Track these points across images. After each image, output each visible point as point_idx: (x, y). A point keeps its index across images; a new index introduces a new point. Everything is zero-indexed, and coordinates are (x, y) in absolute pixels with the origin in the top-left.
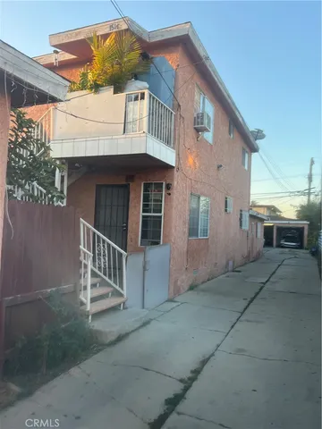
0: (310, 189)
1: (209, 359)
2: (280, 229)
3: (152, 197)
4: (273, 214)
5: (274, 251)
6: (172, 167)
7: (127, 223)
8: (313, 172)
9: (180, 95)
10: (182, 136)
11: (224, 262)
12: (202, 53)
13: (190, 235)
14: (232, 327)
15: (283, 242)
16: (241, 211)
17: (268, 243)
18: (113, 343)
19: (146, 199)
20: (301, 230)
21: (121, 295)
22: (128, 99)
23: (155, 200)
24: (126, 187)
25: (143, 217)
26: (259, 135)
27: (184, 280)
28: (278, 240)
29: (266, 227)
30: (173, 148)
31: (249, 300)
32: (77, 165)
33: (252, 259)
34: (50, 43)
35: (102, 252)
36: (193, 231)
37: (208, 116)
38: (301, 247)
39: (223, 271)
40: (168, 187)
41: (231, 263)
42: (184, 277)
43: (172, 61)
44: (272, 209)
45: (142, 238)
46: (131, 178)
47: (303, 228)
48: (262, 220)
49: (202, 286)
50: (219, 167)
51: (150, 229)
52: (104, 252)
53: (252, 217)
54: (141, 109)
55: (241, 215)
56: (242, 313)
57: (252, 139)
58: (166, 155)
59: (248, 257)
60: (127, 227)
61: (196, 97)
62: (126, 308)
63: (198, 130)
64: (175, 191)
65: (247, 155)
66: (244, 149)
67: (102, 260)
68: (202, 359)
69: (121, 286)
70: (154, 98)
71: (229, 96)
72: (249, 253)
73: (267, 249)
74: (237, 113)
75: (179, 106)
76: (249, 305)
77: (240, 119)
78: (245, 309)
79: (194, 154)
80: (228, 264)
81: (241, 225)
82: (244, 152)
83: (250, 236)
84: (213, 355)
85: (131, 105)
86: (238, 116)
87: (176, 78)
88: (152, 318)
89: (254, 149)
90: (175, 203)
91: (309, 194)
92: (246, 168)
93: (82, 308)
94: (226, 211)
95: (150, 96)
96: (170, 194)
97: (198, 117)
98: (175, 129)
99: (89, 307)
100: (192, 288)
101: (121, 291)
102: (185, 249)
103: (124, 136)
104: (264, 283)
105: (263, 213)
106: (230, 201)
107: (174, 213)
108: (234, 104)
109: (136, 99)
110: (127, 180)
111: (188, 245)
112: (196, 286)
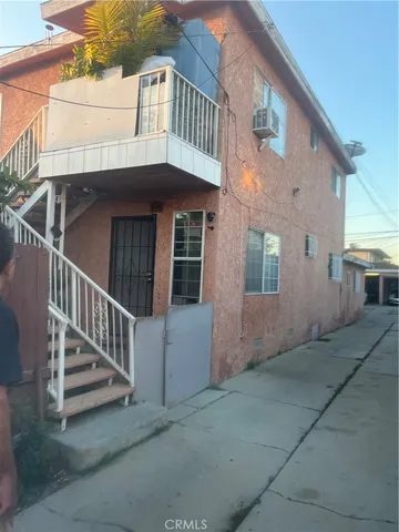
1: (250, 508)
2: (389, 281)
3: (188, 233)
4: (379, 261)
5: (379, 311)
6: (216, 188)
7: (153, 272)
9: (228, 80)
10: (233, 141)
11: (305, 326)
12: (262, 18)
13: (247, 288)
14: (302, 440)
15: (392, 298)
16: (331, 255)
17: (372, 298)
18: (92, 470)
19: (180, 235)
21: (127, 383)
22: (143, 83)
23: (192, 238)
24: (152, 219)
25: (176, 262)
26: (356, 149)
27: (239, 355)
28: (386, 295)
29: (368, 278)
30: (217, 159)
31: (336, 387)
32: (85, 190)
33: (348, 321)
34: (43, 15)
35: (101, 314)
36: (252, 284)
37: (274, 113)
39: (302, 341)
40: (210, 217)
41: (315, 329)
42: (238, 351)
44: (378, 254)
45: (174, 293)
46: (158, 206)
48: (362, 268)
49: (268, 364)
50: (296, 191)
51: (186, 280)
52: (104, 316)
53: (347, 263)
54: (160, 97)
55: (331, 260)
56: (322, 413)
57: (346, 154)
58: (207, 169)
59: (342, 319)
60: (152, 277)
61: (257, 88)
62: (135, 403)
63: (260, 136)
64: (220, 224)
65: (339, 179)
66: (334, 169)
67: (102, 328)
68: (236, 508)
69: (127, 369)
70: (182, 81)
71: (308, 88)
72: (343, 313)
73: (370, 307)
74: (322, 116)
75: (227, 95)
76: (335, 396)
77: (327, 124)
78: (327, 406)
79: (254, 170)
80: (310, 330)
81: (330, 275)
82: (335, 173)
83: (344, 290)
84: (257, 501)
85: (147, 91)
86: (325, 120)
87: (221, 54)
88: (174, 419)
89: (349, 170)
90: (220, 241)
92: (338, 194)
93: (50, 406)
94: (307, 254)
95: (176, 76)
96: (212, 228)
97: (259, 116)
98: (220, 131)
99: (61, 405)
100: (251, 367)
101: (127, 377)
102: (239, 311)
103: (136, 139)
104: (362, 360)
105: (366, 259)
106: (314, 241)
107: (220, 257)
108: (316, 101)
109: (154, 82)
110: (152, 209)
111: (244, 303)
112: (258, 364)
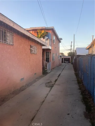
0: (71, 49)
2: (65, 59)
3: (47, 54)
4: (63, 55)
5: (64, 64)
8: (72, 45)
12: (54, 30)
13: (53, 60)
17: (62, 62)
20: (69, 59)
25: (46, 57)
26: (61, 39)
28: (64, 61)
29: (62, 58)
30: (51, 46)
33: (60, 65)
38: (69, 63)
40: (50, 53)
41: (57, 66)
43: (50, 32)
45: (46, 61)
47: (70, 58)
51: (47, 59)
53: (60, 56)
54: (48, 42)
55: (58, 56)
58: (50, 48)
66: (58, 43)
74: (58, 37)
79: (53, 47)
81: (58, 58)
83: (60, 60)
91: (71, 50)
92: (59, 46)
94: (56, 56)
106: (57, 53)
109: (47, 40)
